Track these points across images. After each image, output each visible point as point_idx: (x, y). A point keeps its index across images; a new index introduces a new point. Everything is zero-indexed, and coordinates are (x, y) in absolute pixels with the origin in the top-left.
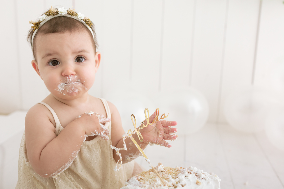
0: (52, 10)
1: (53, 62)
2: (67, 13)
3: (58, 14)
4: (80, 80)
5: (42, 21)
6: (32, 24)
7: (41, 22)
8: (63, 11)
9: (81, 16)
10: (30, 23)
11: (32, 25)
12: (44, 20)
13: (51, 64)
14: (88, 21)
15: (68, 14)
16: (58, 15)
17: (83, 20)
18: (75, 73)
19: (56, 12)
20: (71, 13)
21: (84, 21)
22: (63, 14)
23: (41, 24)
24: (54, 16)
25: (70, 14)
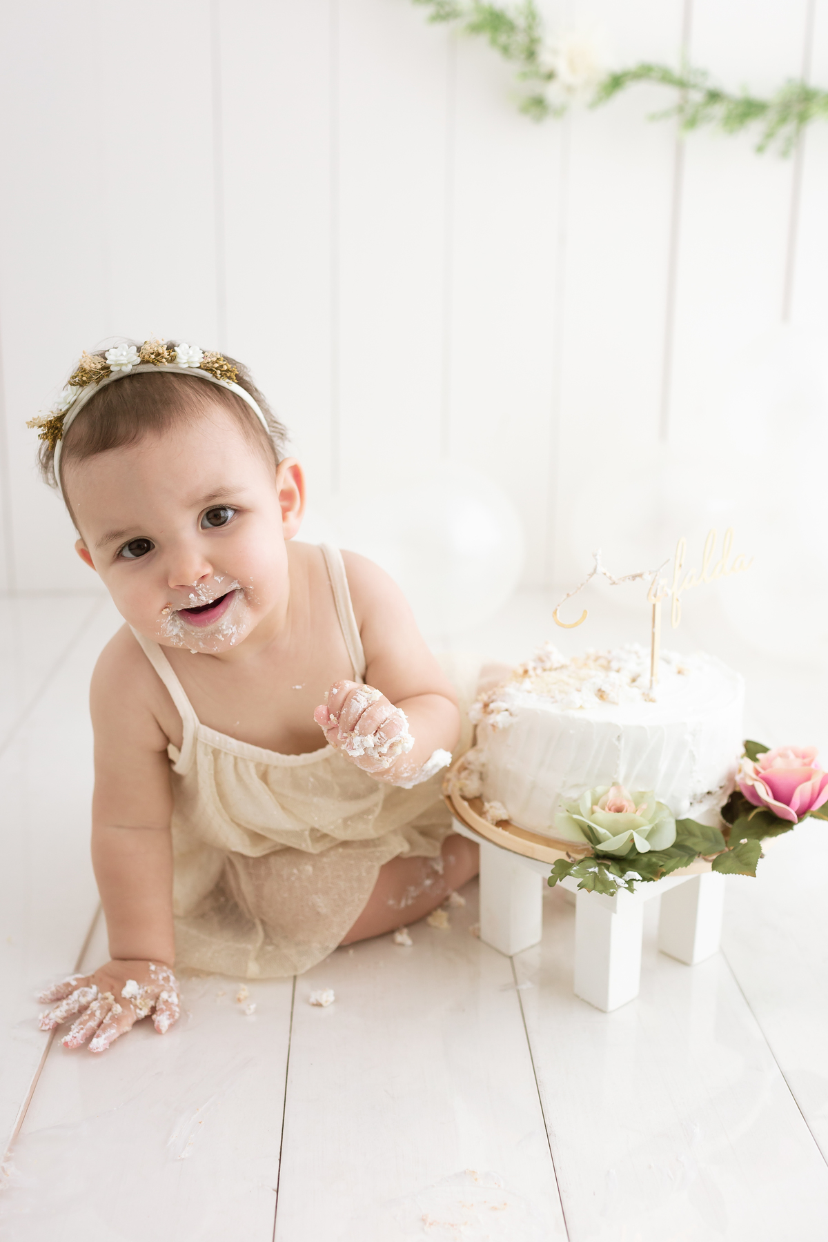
0: (87, 367)
1: (134, 546)
2: (139, 360)
3: (112, 372)
4: (239, 583)
5: (68, 410)
6: (40, 427)
7: (64, 415)
8: (123, 360)
9: (189, 358)
10: (31, 424)
11: (41, 431)
12: (72, 405)
13: (127, 553)
14: (216, 365)
15: (144, 362)
16: (113, 377)
17: (199, 368)
18: (208, 570)
19: (104, 368)
20: (153, 356)
21: (206, 370)
22: (128, 369)
23: (68, 420)
24: (98, 383)
25: (148, 362)
